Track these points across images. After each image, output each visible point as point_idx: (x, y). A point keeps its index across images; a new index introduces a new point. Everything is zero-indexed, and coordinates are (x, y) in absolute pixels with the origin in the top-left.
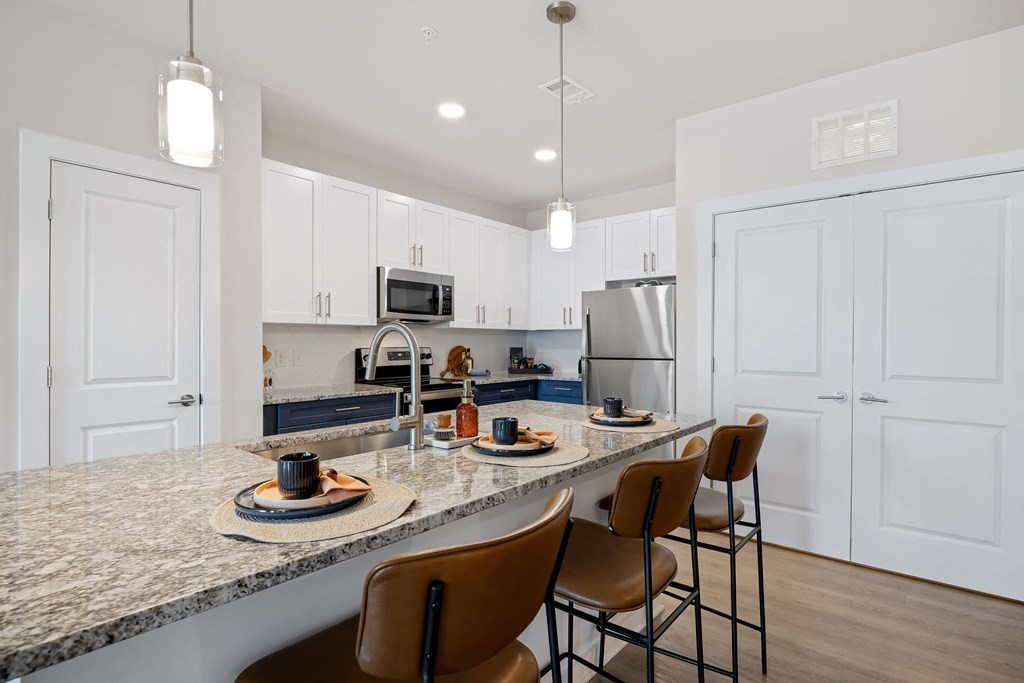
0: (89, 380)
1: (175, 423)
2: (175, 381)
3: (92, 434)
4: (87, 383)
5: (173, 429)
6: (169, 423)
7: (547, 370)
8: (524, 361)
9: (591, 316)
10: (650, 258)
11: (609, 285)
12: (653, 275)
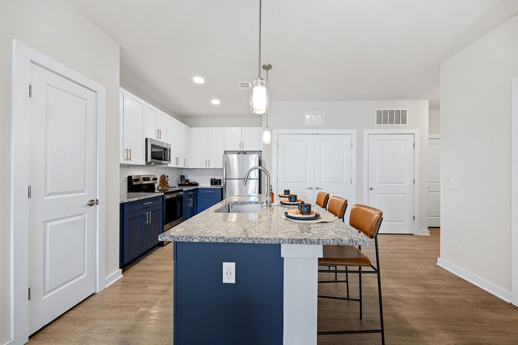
0: (47, 194)
1: (86, 215)
2: (86, 193)
3: (49, 225)
4: (46, 196)
5: (84, 219)
6: (83, 216)
7: (197, 184)
8: (187, 181)
9: (227, 164)
10: (242, 144)
11: (225, 152)
12: (243, 150)
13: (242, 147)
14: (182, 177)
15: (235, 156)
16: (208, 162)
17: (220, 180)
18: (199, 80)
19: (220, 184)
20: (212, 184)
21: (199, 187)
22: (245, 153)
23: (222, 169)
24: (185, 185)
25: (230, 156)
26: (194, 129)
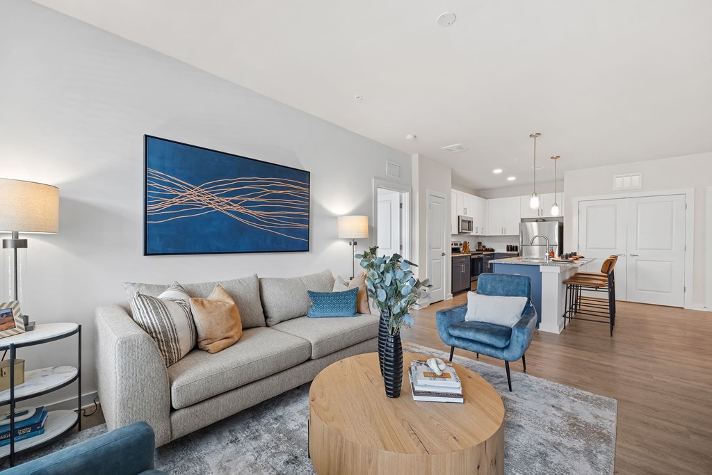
8: (484, 247)
9: (523, 231)
10: (540, 211)
11: (522, 220)
12: (541, 217)
13: (540, 214)
14: (480, 244)
15: (535, 224)
16: (504, 230)
17: (517, 247)
18: (498, 171)
19: (517, 250)
20: (508, 250)
21: (495, 252)
22: (544, 221)
23: (519, 236)
24: (482, 250)
25: (528, 224)
26: (490, 200)
